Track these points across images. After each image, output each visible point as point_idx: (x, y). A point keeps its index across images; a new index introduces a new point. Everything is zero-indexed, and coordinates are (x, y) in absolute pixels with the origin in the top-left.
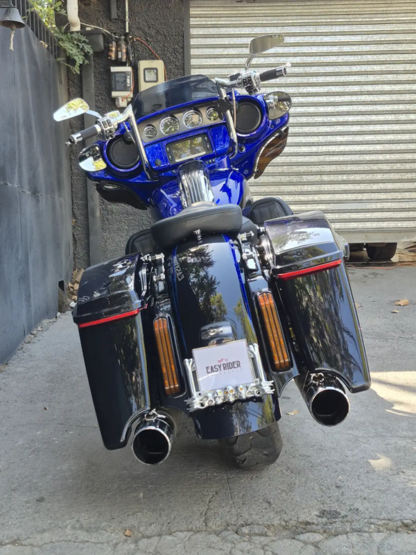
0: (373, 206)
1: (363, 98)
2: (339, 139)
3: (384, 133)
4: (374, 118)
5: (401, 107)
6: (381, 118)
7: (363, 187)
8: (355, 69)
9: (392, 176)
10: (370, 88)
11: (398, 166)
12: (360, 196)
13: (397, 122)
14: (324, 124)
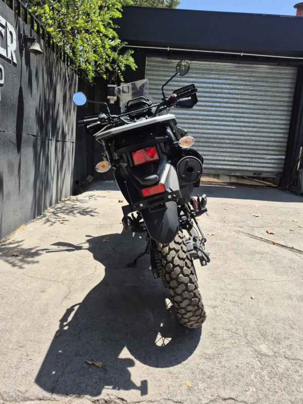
0: (220, 158)
1: (221, 109)
2: (209, 127)
3: (229, 126)
4: (225, 119)
5: (238, 115)
6: (228, 119)
7: (216, 149)
8: (218, 95)
9: (230, 146)
10: (224, 105)
11: (234, 141)
12: (215, 153)
13: (235, 121)
14: (202, 120)
